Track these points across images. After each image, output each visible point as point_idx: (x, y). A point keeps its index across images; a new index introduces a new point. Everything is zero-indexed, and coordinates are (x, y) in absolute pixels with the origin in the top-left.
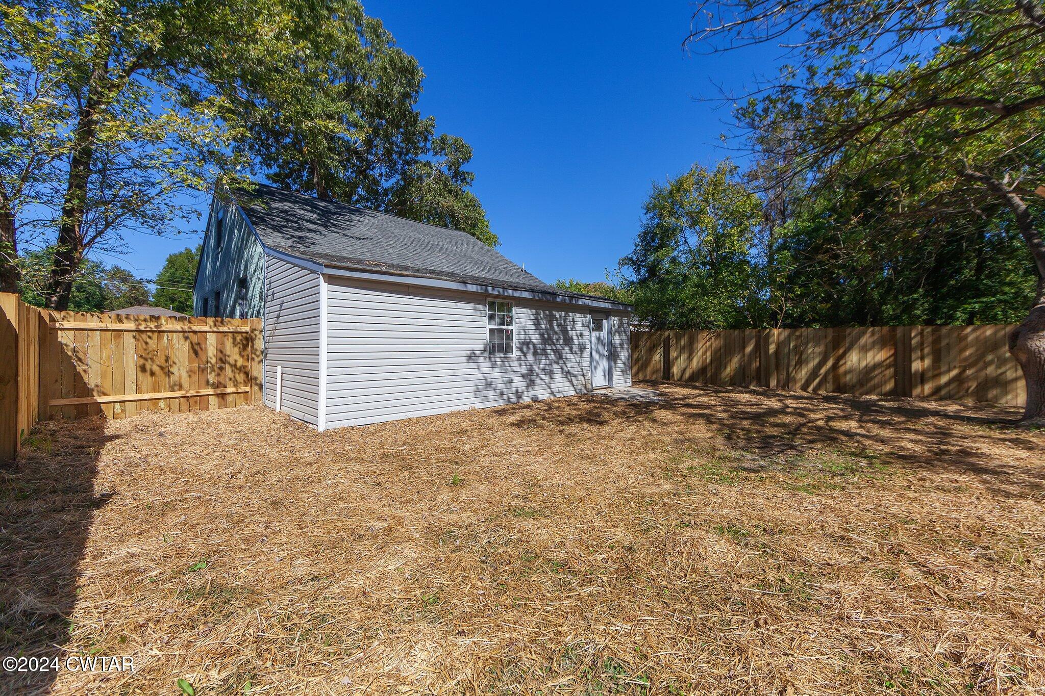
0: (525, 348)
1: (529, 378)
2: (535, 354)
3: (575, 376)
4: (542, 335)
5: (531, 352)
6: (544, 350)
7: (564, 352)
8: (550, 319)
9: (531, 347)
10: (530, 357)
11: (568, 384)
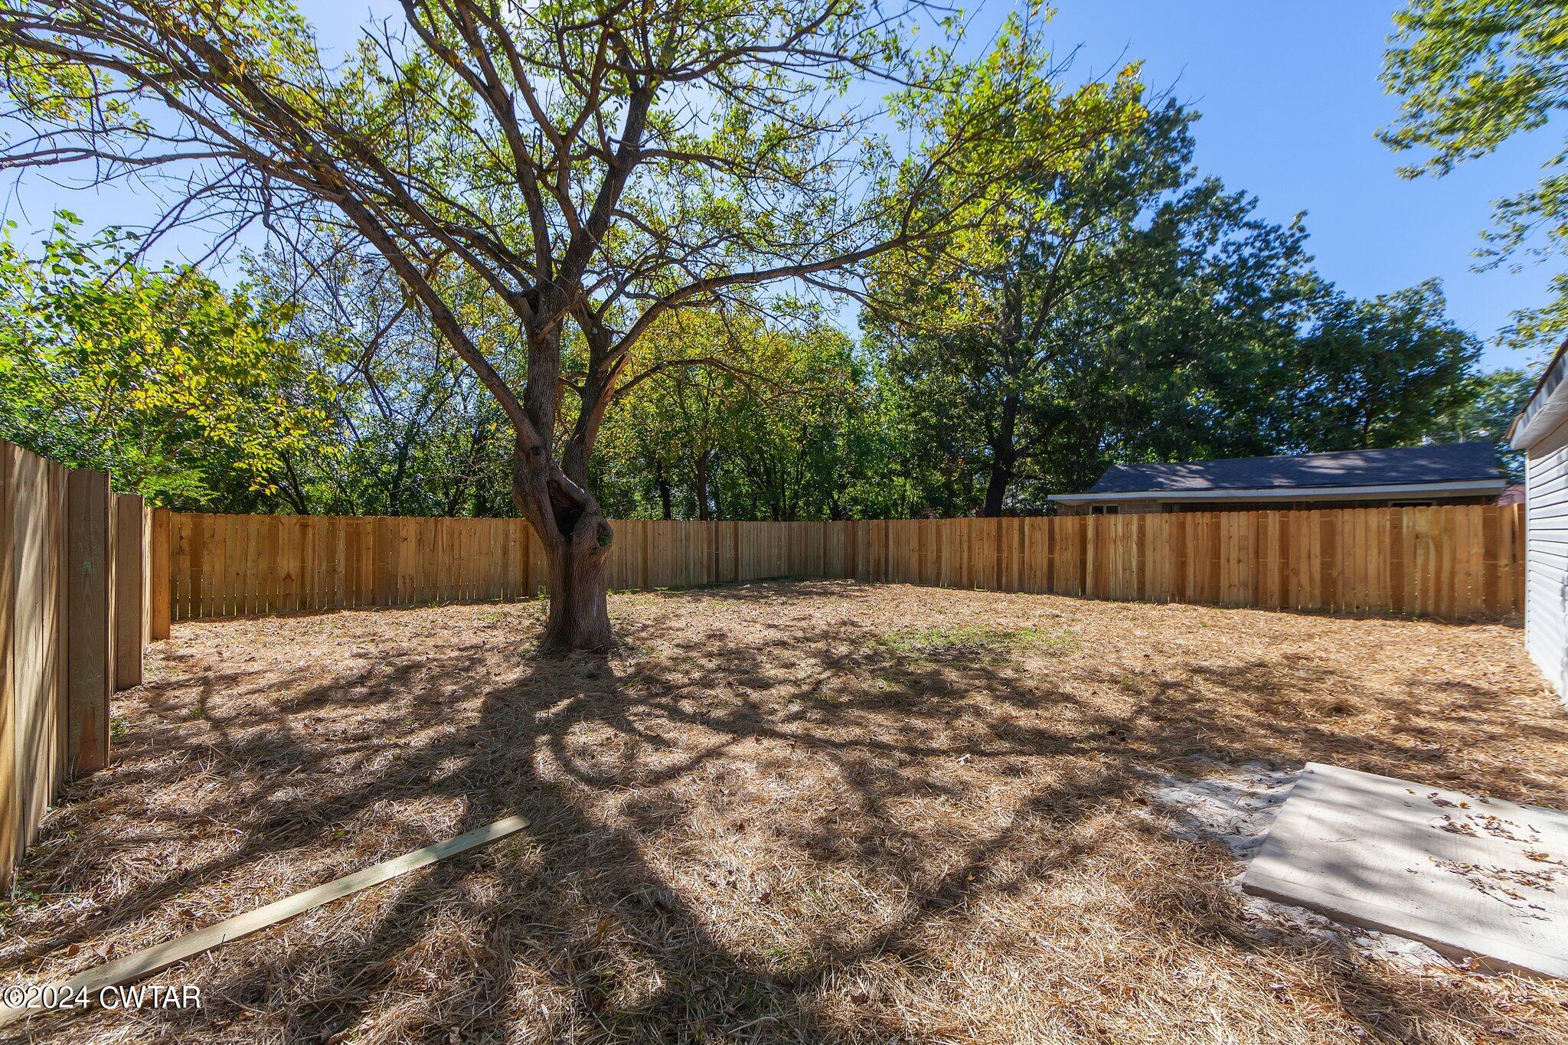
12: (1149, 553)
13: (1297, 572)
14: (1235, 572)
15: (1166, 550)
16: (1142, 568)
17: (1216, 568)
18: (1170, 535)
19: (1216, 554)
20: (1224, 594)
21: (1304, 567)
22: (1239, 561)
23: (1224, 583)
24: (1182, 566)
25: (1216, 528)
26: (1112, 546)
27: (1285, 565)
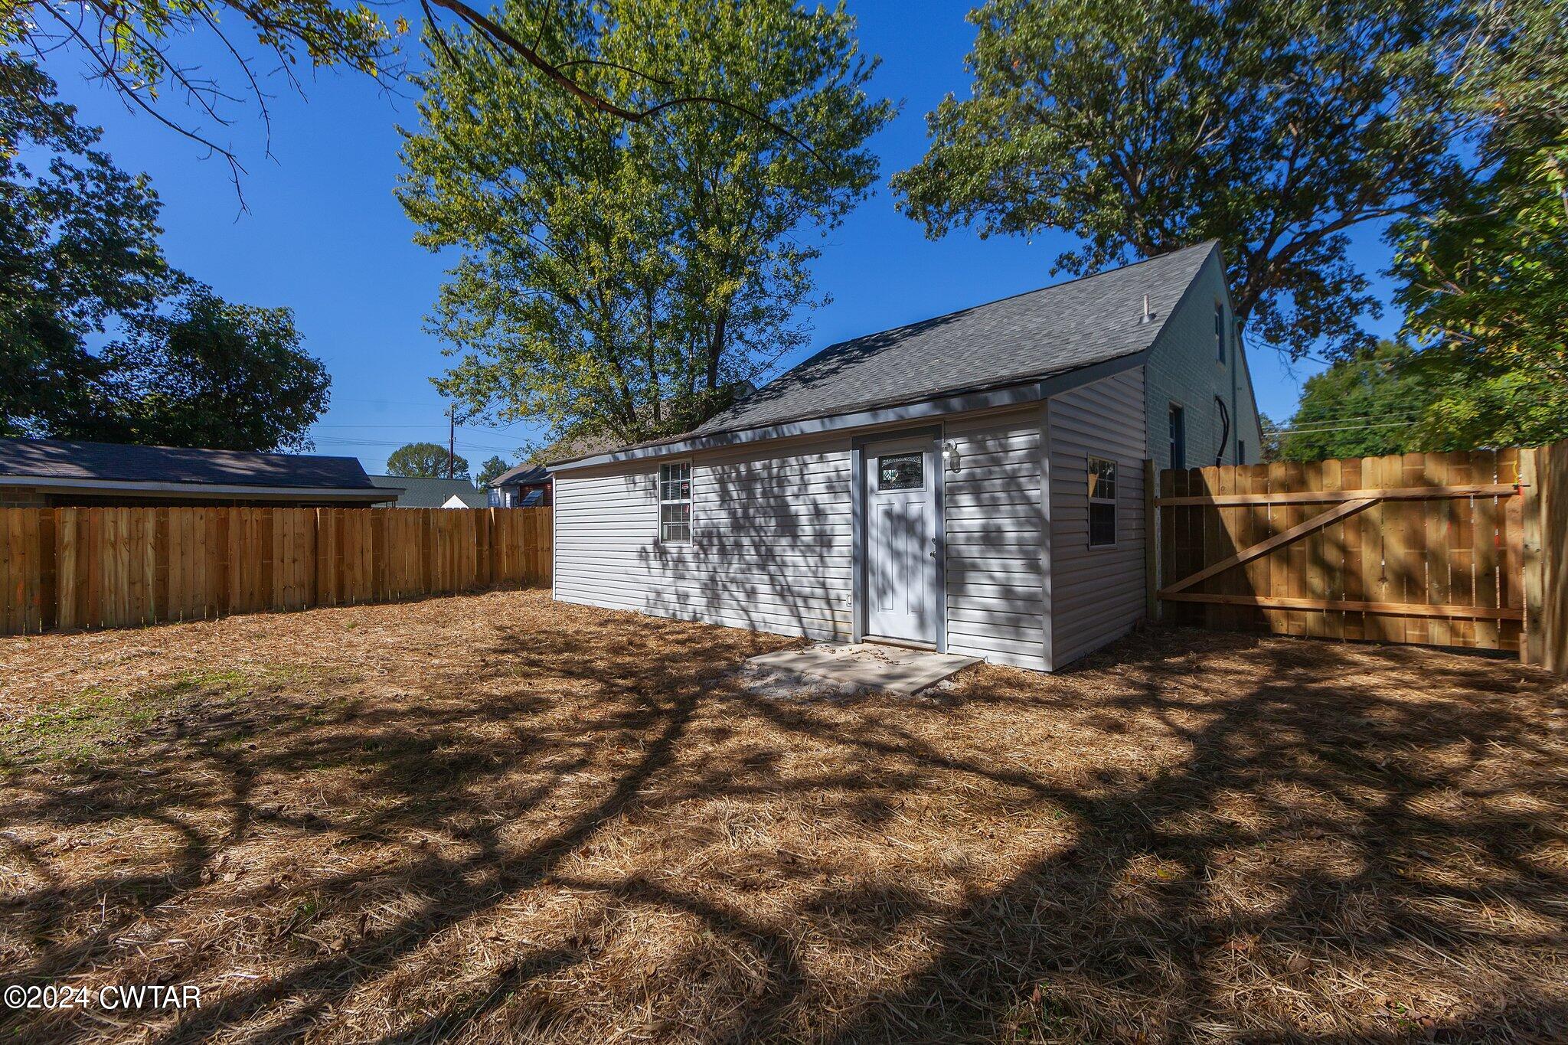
0: (705, 542)
1: (713, 592)
2: (723, 551)
3: (805, 599)
4: (732, 513)
5: (715, 550)
6: (738, 545)
7: (778, 550)
8: (747, 482)
9: (715, 541)
10: (714, 558)
11: (785, 610)
12: (174, 557)
13: (351, 567)
14: (290, 572)
15: (201, 552)
16: (162, 579)
17: (267, 570)
18: (207, 534)
19: (267, 553)
20: (277, 598)
21: (358, 562)
22: (294, 561)
23: (278, 585)
24: (224, 570)
25: (268, 525)
26: (109, 553)
27: (340, 561)
